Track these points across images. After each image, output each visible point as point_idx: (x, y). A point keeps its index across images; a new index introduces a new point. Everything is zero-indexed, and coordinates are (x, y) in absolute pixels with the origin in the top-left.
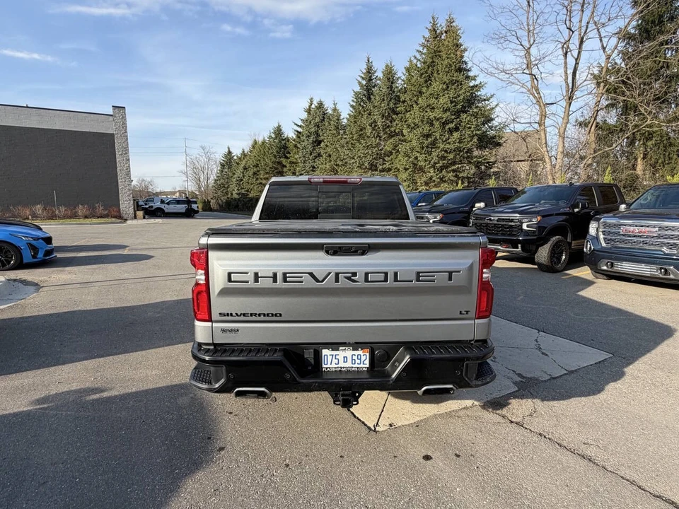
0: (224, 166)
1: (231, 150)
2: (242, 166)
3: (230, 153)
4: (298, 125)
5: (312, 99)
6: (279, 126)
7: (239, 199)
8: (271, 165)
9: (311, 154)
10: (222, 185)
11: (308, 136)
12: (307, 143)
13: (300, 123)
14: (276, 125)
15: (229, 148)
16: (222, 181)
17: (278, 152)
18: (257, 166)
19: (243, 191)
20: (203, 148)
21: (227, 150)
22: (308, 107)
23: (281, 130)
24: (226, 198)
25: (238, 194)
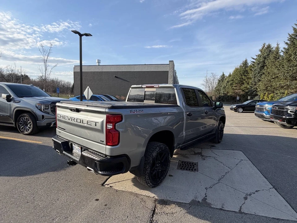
0: (220, 81)
1: (224, 74)
2: (227, 80)
3: (223, 75)
4: (254, 59)
5: (265, 44)
6: (246, 60)
7: (223, 96)
8: (239, 80)
9: (259, 73)
10: (218, 90)
11: (259, 64)
12: (257, 68)
13: (255, 57)
14: (244, 60)
15: (223, 73)
16: (218, 88)
17: (243, 73)
18: (233, 80)
19: (225, 92)
20: (212, 74)
21: (222, 74)
22: (261, 49)
23: (247, 62)
24: (218, 95)
25: (223, 94)
